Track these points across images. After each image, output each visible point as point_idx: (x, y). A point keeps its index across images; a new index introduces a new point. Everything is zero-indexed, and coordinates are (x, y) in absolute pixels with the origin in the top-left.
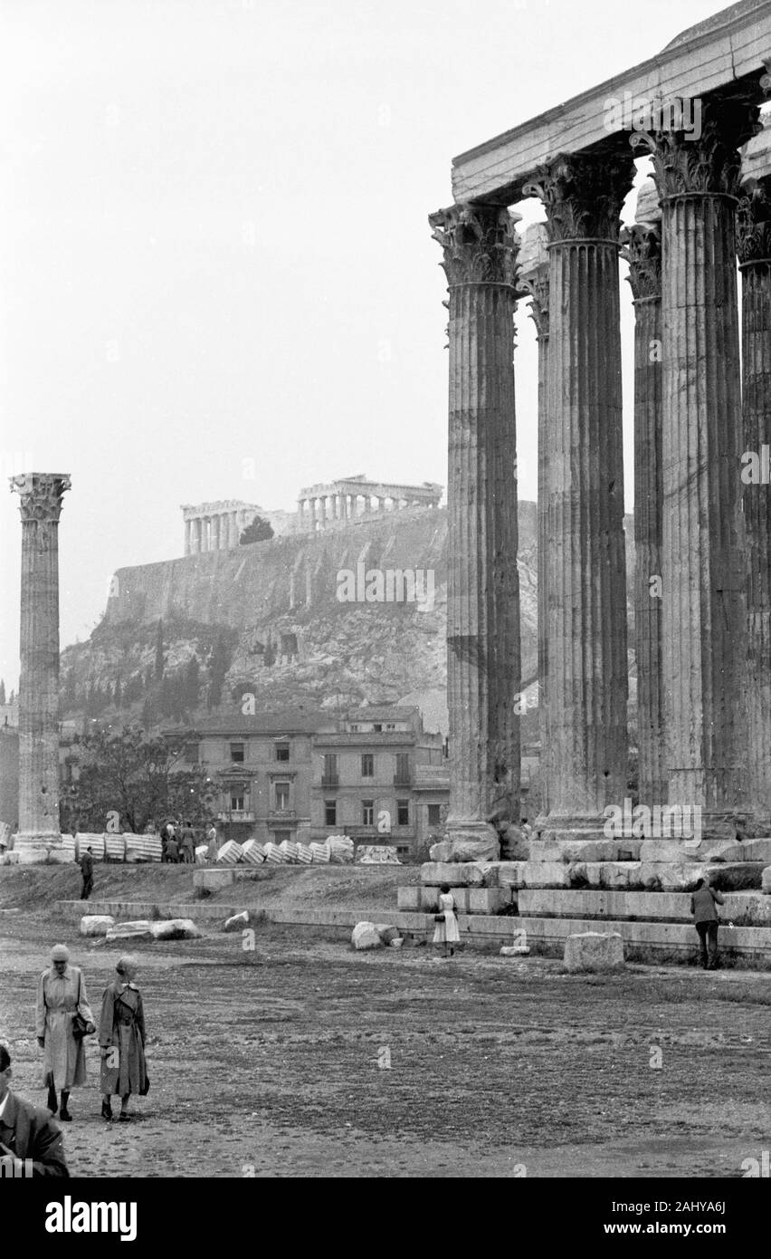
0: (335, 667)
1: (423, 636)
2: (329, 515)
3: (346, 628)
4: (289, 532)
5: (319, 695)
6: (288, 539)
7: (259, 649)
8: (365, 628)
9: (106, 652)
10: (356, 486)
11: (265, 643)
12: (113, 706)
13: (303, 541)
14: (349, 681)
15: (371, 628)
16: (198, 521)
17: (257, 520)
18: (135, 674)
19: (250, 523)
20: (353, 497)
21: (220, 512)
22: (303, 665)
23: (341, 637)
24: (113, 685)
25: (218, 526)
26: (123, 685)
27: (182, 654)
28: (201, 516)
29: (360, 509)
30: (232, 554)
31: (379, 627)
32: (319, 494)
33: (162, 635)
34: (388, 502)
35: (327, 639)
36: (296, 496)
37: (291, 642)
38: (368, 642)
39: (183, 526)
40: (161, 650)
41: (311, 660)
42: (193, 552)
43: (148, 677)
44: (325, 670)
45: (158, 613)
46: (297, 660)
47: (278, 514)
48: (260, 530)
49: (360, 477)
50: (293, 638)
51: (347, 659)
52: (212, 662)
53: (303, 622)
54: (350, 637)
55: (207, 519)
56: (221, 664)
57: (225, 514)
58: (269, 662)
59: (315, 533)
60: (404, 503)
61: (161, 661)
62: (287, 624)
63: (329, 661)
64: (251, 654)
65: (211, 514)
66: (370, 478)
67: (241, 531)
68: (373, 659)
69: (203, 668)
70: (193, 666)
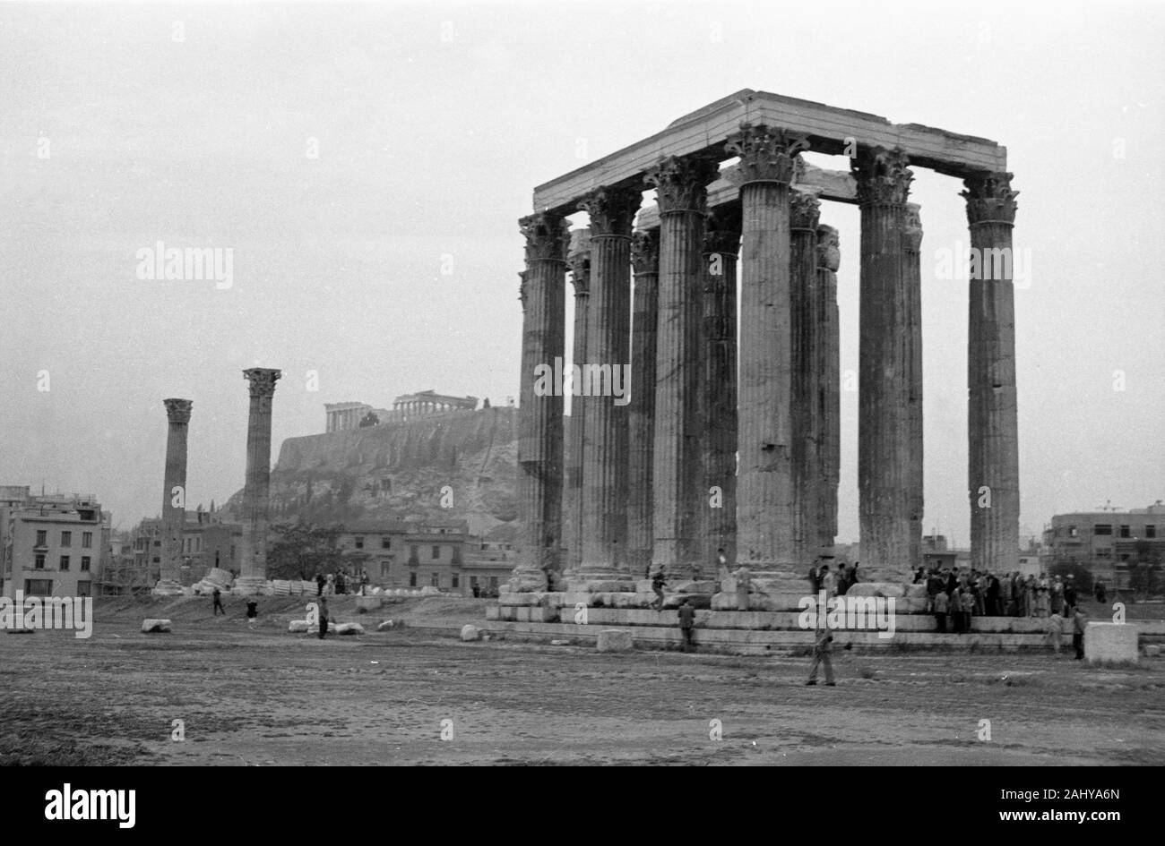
0: (412, 499)
1: (464, 483)
2: (412, 413)
3: (420, 476)
4: (387, 421)
5: (402, 515)
6: (387, 425)
7: (368, 487)
8: (431, 477)
9: (277, 485)
10: (428, 396)
11: (371, 484)
12: (280, 516)
13: (396, 427)
14: (421, 507)
15: (434, 477)
16: (334, 413)
17: (370, 414)
18: (293, 499)
19: (365, 415)
20: (427, 402)
21: (348, 408)
22: (393, 497)
23: (417, 481)
24: (280, 505)
25: (346, 417)
26: (287, 505)
27: (321, 489)
28: (337, 409)
29: (431, 410)
30: (354, 433)
31: (439, 476)
32: (408, 400)
33: (311, 477)
34: (446, 406)
35: (408, 483)
36: (393, 400)
37: (387, 483)
38: (432, 485)
39: (326, 415)
40: (309, 486)
41: (398, 494)
42: (331, 431)
43: (302, 501)
44: (406, 500)
45: (307, 465)
46: (391, 494)
47: (383, 411)
48: (371, 419)
49: (430, 391)
50: (388, 481)
51: (420, 495)
52: (339, 495)
53: (394, 472)
54: (421, 482)
55: (340, 412)
56: (346, 493)
57: (351, 410)
58: (374, 495)
59: (404, 423)
60: (455, 407)
61: (310, 492)
62: (386, 473)
63: (409, 495)
64: (363, 490)
65: (342, 409)
67: (360, 420)
68: (435, 495)
69: (335, 497)
70: (329, 495)
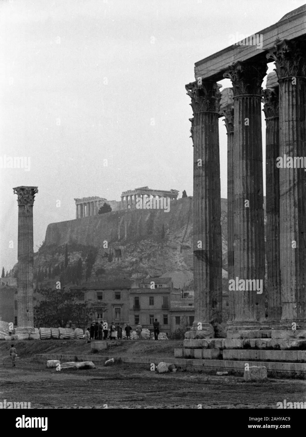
0: (136, 262)
1: (171, 250)
3: (141, 247)
4: (117, 209)
5: (130, 273)
6: (117, 212)
7: (106, 255)
8: (148, 247)
9: (45, 256)
10: (144, 191)
11: (109, 253)
12: (48, 278)
13: (123, 213)
14: (142, 267)
15: (150, 247)
16: (81, 205)
17: (105, 204)
18: (56, 265)
19: (102, 205)
20: (143, 195)
21: (90, 201)
22: (124, 262)
23: (139, 250)
24: (48, 269)
25: (90, 207)
26: (52, 269)
27: (75, 257)
28: (82, 203)
29: (146, 200)
30: (95, 218)
31: (154, 246)
32: (130, 194)
33: (67, 250)
34: (157, 197)
35: (133, 251)
36: (121, 194)
37: (119, 252)
38: (150, 252)
39: (75, 207)
40: (67, 256)
41: (127, 259)
42: (79, 217)
43: (62, 267)
44: (132, 264)
45: (66, 241)
46: (121, 259)
47: (114, 202)
48: (106, 208)
49: (146, 187)
50: (120, 250)
51: (141, 259)
52: (87, 261)
53: (123, 245)
54: (142, 251)
55: (85, 204)
56: (91, 261)
57: (92, 202)
58: (110, 260)
59: (128, 209)
61: (67, 260)
62: (117, 245)
63: (134, 260)
64: (103, 257)
65: (86, 202)
66: (150, 188)
67: (99, 209)
68: (151, 259)
69: (84, 263)
70: (80, 262)
